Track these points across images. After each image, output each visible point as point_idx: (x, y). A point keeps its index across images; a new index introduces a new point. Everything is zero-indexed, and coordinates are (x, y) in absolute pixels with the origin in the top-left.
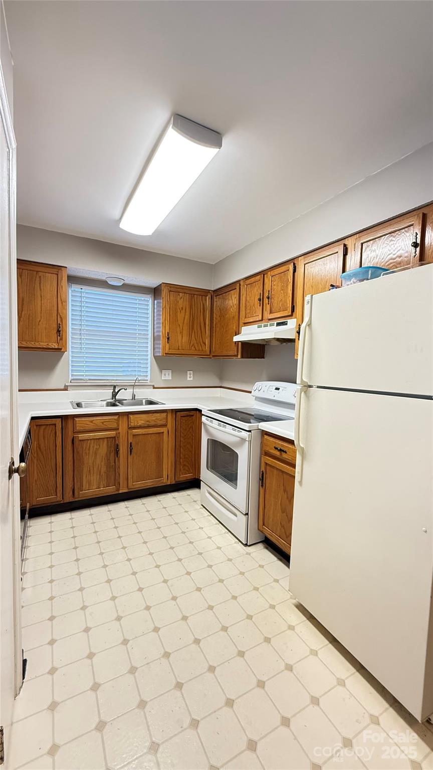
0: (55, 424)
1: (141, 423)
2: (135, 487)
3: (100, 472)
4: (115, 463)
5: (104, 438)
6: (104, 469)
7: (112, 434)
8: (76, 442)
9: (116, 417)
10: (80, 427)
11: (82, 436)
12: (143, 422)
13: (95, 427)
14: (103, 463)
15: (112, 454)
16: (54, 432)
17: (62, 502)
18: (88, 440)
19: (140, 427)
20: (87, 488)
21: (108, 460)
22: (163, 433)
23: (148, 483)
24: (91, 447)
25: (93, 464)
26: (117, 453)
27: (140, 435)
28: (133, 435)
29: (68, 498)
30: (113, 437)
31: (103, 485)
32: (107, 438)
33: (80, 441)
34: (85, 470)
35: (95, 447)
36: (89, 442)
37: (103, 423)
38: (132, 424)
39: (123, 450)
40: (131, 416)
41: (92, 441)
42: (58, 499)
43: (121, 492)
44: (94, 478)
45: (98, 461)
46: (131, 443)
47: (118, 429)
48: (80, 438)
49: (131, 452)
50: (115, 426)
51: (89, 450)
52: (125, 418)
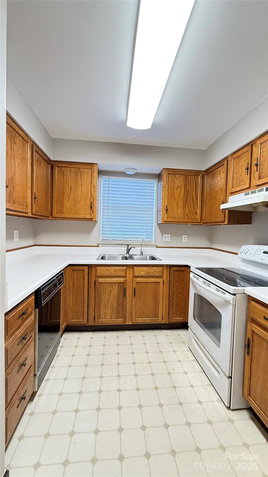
0: (84, 270)
1: (142, 273)
2: (137, 322)
3: (112, 308)
4: (123, 301)
5: (116, 283)
6: (115, 305)
7: (122, 280)
8: (97, 283)
9: (125, 268)
10: (100, 273)
11: (101, 280)
12: (144, 273)
13: (110, 274)
14: (115, 301)
15: (121, 295)
16: (83, 275)
17: (87, 325)
18: (105, 283)
19: (142, 277)
20: (103, 318)
21: (118, 299)
22: (159, 282)
23: (147, 320)
24: (107, 288)
25: (108, 300)
26: (125, 295)
27: (142, 282)
28: (137, 283)
29: (91, 323)
30: (122, 283)
31: (115, 317)
32: (118, 283)
33: (100, 283)
34: (102, 304)
35: (110, 288)
36: (106, 284)
37: (115, 271)
38: (136, 274)
39: (129, 292)
40: (136, 268)
41: (108, 284)
42: (84, 323)
43: (127, 323)
44: (109, 311)
45: (111, 299)
46: (135, 288)
47: (126, 277)
48: (99, 281)
49: (135, 294)
50: (123, 274)
51: (105, 290)
52: (131, 269)
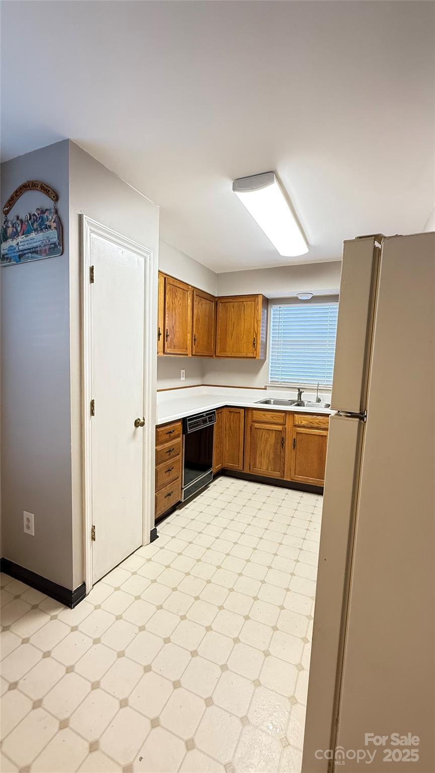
0: (240, 413)
1: (304, 423)
2: (295, 479)
3: (269, 457)
4: (281, 453)
5: (273, 430)
6: (272, 456)
7: (279, 428)
8: (253, 428)
9: (283, 414)
10: (256, 417)
11: (257, 425)
12: (306, 422)
13: (266, 420)
14: (271, 450)
15: (279, 445)
16: (238, 419)
17: (242, 472)
18: (261, 429)
19: (304, 427)
20: (259, 467)
21: (276, 449)
22: (326, 436)
23: (309, 479)
24: (263, 435)
25: (264, 448)
26: (283, 444)
27: (303, 434)
28: (297, 433)
29: (246, 471)
30: (280, 431)
31: (271, 469)
32: (275, 430)
33: (256, 428)
34: (258, 452)
35: (266, 436)
36: (262, 430)
37: (272, 417)
38: (297, 423)
39: (288, 443)
40: (296, 415)
41: (264, 430)
42: (239, 469)
43: (285, 479)
44: (265, 461)
45: (268, 448)
46: (294, 439)
47: (285, 425)
48: (256, 427)
49: (294, 447)
50: (281, 421)
51: (262, 437)
52: (291, 417)
